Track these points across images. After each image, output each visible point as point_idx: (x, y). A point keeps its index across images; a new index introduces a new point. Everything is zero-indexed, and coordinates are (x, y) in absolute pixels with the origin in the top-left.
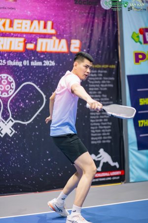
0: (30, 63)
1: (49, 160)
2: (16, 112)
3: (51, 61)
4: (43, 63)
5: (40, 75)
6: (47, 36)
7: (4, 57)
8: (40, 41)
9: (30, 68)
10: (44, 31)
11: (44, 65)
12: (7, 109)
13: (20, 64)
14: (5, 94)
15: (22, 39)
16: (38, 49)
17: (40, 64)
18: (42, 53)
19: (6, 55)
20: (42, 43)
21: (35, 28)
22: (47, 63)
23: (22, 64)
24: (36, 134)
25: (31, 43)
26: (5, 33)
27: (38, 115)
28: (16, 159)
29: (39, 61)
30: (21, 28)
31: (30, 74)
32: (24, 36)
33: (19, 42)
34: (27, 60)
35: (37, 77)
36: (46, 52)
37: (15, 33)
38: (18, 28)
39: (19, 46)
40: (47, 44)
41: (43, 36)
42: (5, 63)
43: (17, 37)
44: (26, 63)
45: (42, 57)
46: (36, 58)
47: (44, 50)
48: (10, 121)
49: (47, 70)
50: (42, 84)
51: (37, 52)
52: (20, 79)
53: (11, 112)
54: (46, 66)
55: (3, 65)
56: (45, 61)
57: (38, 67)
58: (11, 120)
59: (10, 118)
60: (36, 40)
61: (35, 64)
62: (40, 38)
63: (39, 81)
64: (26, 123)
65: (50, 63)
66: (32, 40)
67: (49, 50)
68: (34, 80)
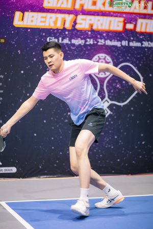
0: (129, 44)
1: (143, 143)
2: (112, 93)
3: (150, 42)
4: (142, 44)
5: (139, 56)
6: (147, 17)
7: (103, 36)
8: (140, 21)
9: (128, 48)
10: (145, 11)
11: (143, 46)
12: (103, 90)
13: (118, 44)
14: (102, 74)
15: (122, 19)
16: (138, 30)
17: (139, 44)
18: (142, 33)
19: (104, 35)
20: (142, 24)
21: (135, 8)
22: (146, 44)
23: (121, 44)
24: (131, 116)
25: (131, 23)
26: (105, 13)
27: (134, 97)
28: (110, 140)
29: (139, 42)
31: (128, 55)
32: (124, 15)
34: (125, 40)
35: (135, 58)
36: (146, 32)
37: (115, 12)
39: (118, 26)
40: (147, 24)
41: (143, 17)
42: (104, 42)
43: (117, 16)
44: (125, 43)
45: (141, 37)
46: (135, 39)
47: (143, 30)
48: (106, 102)
49: (145, 51)
50: (140, 65)
51: (137, 33)
52: (118, 59)
53: (108, 93)
54: (146, 47)
55: (101, 45)
56: (144, 42)
57: (136, 48)
58: (106, 100)
59: (106, 98)
60: (136, 21)
61: (134, 44)
62: (140, 18)
63: (138, 62)
64: (122, 104)
65: (149, 44)
66: (131, 20)
67: (148, 30)
68: (132, 61)
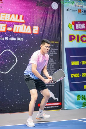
0: (9, 39)
1: (18, 95)
3: (21, 38)
5: (15, 46)
6: (20, 24)
8: (15, 26)
9: (9, 41)
10: (18, 21)
11: (17, 40)
15: (5, 25)
16: (14, 31)
17: (15, 39)
18: (16, 33)
20: (16, 28)
21: (13, 19)
22: (19, 39)
23: (4, 39)
24: (10, 80)
27: (12, 69)
30: (5, 18)
31: (8, 45)
32: (6, 23)
33: (3, 26)
36: (18, 32)
37: (1, 21)
38: (3, 18)
39: (3, 29)
40: (19, 28)
41: (17, 24)
43: (2, 23)
44: (6, 38)
45: (16, 35)
46: (12, 36)
47: (17, 31)
49: (18, 43)
50: (16, 51)
51: (14, 33)
54: (18, 41)
56: (17, 38)
57: (13, 41)
60: (13, 26)
61: (12, 39)
62: (15, 24)
63: (14, 49)
64: (5, 73)
65: (20, 39)
66: (10, 26)
67: (20, 31)
68: (11, 48)
